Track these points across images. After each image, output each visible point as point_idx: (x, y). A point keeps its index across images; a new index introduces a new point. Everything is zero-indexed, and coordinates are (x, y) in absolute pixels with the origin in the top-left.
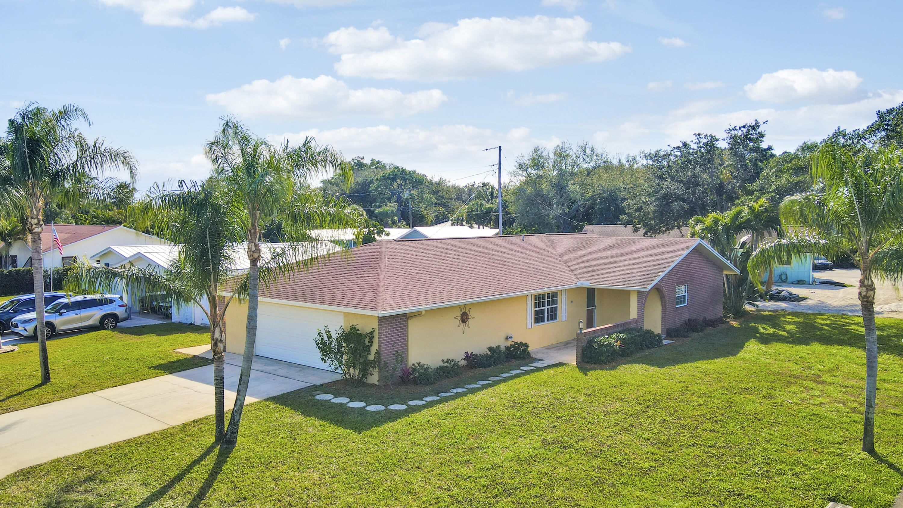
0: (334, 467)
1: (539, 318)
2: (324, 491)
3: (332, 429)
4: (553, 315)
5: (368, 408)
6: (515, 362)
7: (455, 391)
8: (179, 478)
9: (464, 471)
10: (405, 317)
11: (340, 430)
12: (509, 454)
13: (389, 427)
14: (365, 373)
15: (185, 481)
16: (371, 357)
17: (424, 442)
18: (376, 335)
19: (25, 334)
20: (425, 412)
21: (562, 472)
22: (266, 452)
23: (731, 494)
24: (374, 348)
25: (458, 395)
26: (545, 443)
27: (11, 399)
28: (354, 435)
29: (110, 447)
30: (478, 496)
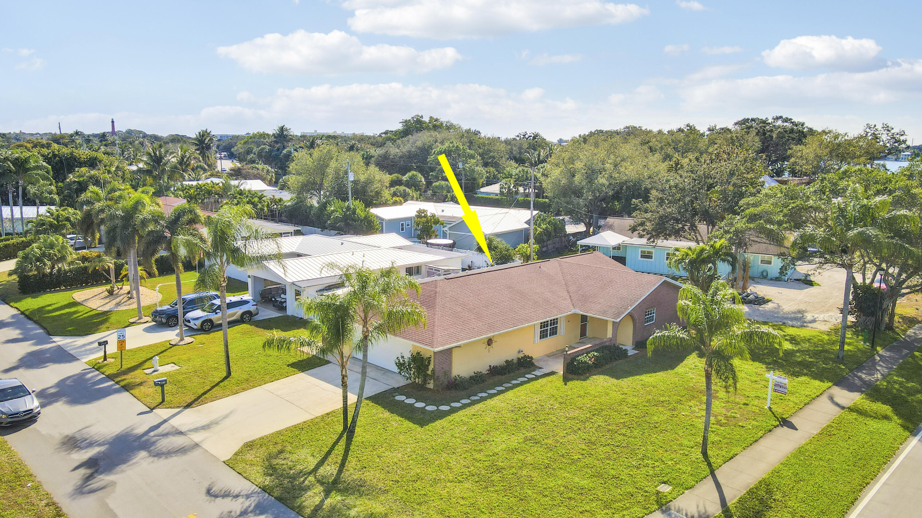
0: (409, 450)
1: (543, 335)
2: (404, 465)
3: (407, 424)
4: (554, 332)
5: (427, 408)
6: (523, 370)
7: (480, 395)
8: (329, 453)
9: (478, 456)
10: (450, 351)
11: (411, 425)
12: (504, 446)
13: (438, 424)
14: (425, 382)
15: (333, 455)
16: (429, 372)
17: (458, 435)
18: (432, 359)
19: (195, 327)
20: (461, 413)
21: (530, 459)
22: (373, 439)
23: (614, 477)
24: (431, 367)
25: (482, 399)
26: (526, 439)
27: (215, 389)
28: (419, 429)
29: (287, 430)
30: (483, 472)
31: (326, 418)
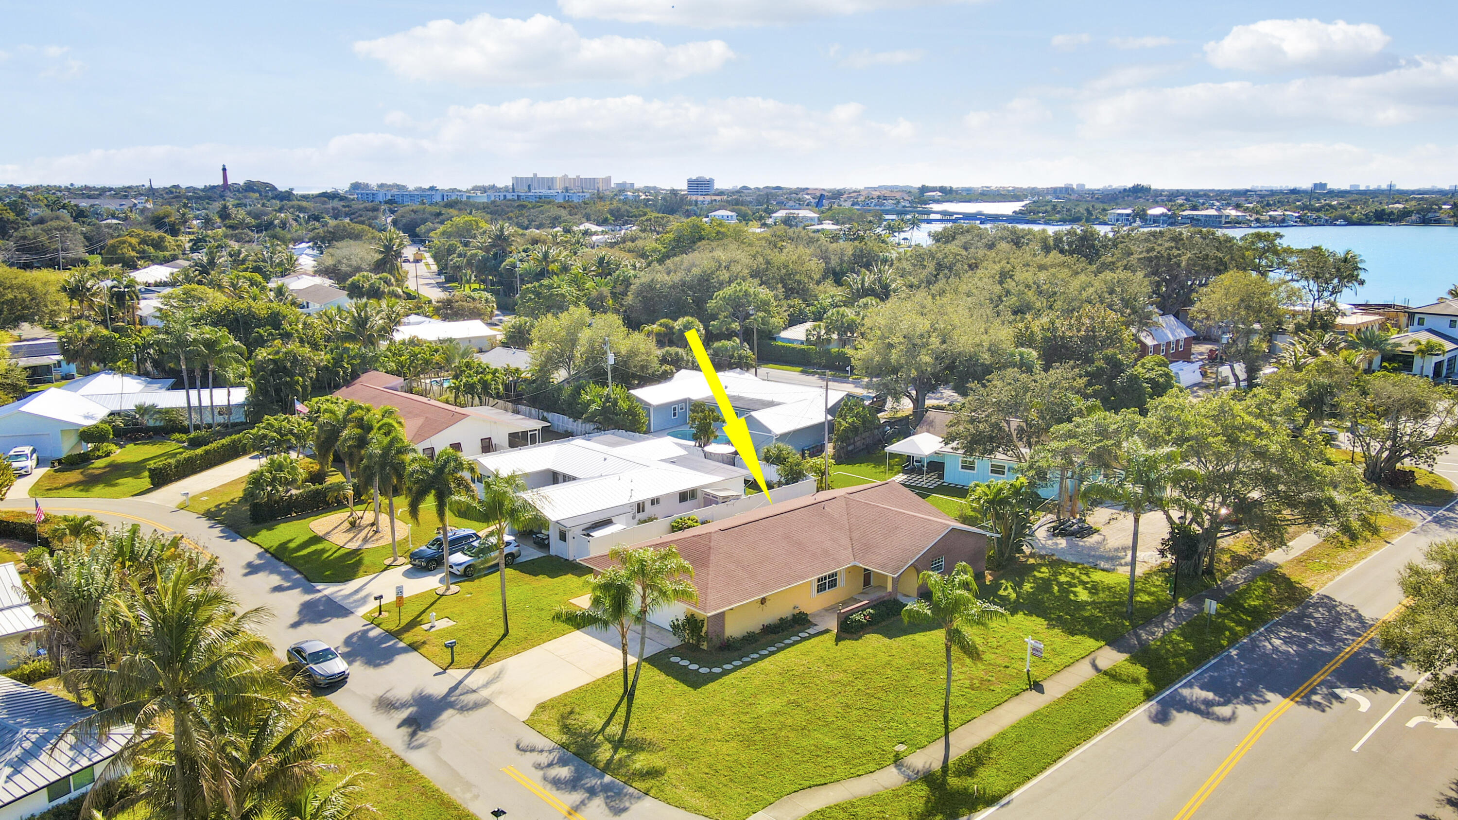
0: (683, 712)
1: (821, 588)
2: (679, 726)
3: (682, 687)
4: (833, 584)
5: (700, 670)
6: (797, 627)
7: (752, 656)
8: (613, 715)
9: (743, 718)
10: (723, 613)
11: (686, 688)
12: (768, 709)
13: (711, 686)
14: (698, 641)
15: (616, 717)
16: (703, 634)
17: (727, 698)
18: (706, 622)
19: (458, 573)
20: (732, 675)
21: (789, 722)
22: (651, 702)
23: (859, 738)
24: (704, 629)
25: (755, 661)
26: (789, 702)
27: (496, 649)
28: (693, 692)
29: (572, 692)
30: (748, 733)
31: (606, 681)
